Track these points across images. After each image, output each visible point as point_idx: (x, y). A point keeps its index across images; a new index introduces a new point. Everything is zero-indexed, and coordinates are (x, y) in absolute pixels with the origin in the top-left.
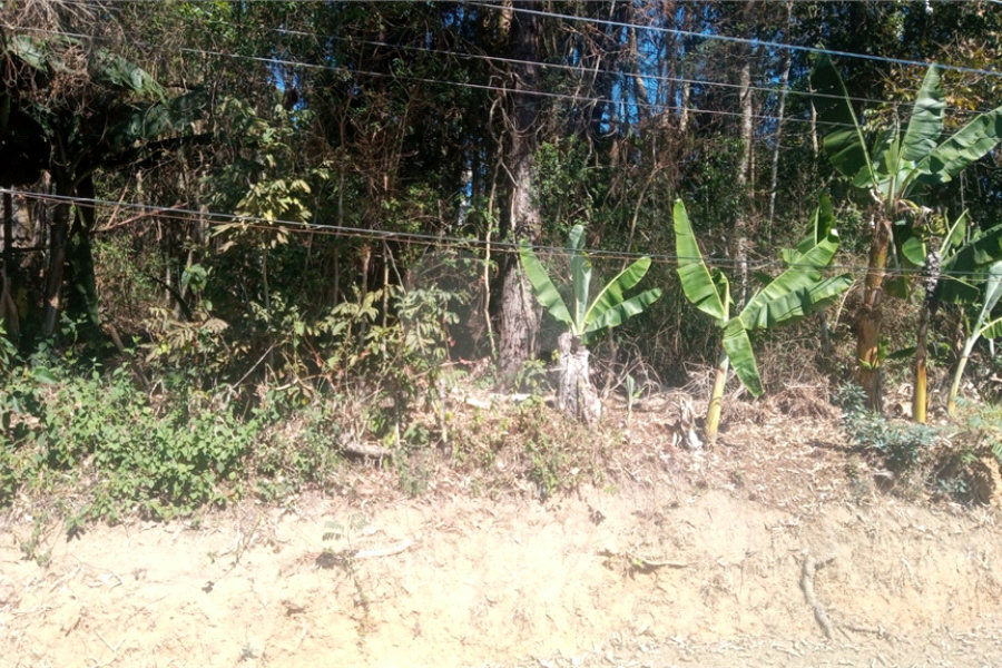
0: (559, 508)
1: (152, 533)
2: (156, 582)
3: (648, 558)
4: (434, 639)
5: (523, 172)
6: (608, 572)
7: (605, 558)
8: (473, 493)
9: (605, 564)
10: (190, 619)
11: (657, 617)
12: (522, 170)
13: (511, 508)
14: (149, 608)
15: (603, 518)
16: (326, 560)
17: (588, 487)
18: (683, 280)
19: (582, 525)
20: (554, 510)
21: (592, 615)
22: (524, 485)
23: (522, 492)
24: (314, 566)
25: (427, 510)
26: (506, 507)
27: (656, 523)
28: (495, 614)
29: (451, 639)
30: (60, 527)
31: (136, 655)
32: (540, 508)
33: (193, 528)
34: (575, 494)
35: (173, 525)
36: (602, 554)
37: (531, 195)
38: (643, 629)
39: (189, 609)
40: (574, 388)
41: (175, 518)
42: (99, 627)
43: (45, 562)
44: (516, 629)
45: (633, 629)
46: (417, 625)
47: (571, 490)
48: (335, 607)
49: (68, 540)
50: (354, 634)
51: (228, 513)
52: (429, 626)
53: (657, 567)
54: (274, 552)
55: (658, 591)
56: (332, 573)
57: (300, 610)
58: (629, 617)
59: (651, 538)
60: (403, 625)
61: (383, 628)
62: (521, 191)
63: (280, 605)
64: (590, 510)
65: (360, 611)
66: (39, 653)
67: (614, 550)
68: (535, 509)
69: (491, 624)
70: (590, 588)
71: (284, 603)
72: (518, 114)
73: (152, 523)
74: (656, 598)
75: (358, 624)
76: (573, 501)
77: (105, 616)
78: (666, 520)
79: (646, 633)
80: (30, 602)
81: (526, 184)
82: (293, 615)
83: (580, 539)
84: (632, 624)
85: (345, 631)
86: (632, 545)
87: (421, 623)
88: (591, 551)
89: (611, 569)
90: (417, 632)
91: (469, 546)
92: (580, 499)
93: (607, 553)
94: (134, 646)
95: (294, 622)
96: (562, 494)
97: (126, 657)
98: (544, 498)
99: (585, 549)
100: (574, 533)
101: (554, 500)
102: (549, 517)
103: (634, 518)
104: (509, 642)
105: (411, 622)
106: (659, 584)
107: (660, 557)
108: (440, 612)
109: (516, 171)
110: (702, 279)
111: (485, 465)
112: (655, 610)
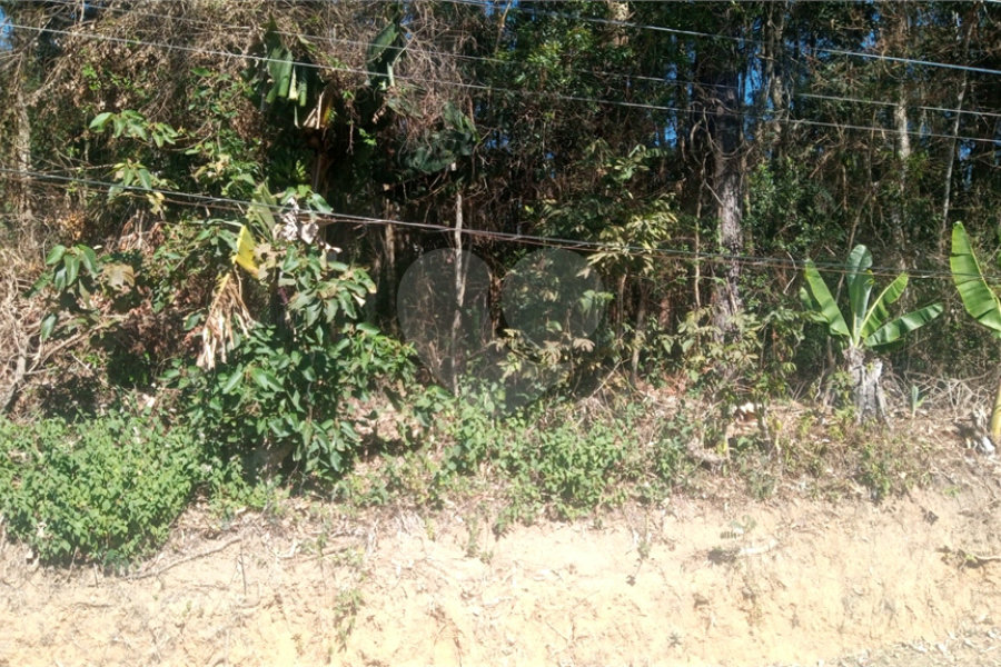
0: (895, 509)
1: (563, 532)
2: (587, 576)
3: (979, 554)
4: (813, 629)
5: (727, 192)
6: (946, 566)
7: (943, 555)
8: (811, 497)
9: (943, 559)
10: (624, 609)
11: (992, 606)
12: (727, 190)
13: (849, 510)
14: (589, 600)
15: (936, 518)
16: (716, 556)
17: (916, 489)
18: (963, 296)
19: (918, 524)
20: (890, 511)
21: (941, 605)
22: (858, 489)
23: (859, 496)
24: (707, 562)
25: (777, 512)
26: (847, 510)
27: (984, 522)
28: (865, 606)
29: (828, 628)
30: (486, 528)
31: (586, 642)
32: (876, 510)
33: (595, 528)
34: (906, 496)
35: (577, 525)
36: (940, 550)
37: (735, 214)
38: (982, 618)
39: (621, 600)
40: (871, 399)
41: (576, 518)
42: (548, 617)
43: (487, 559)
44: (886, 619)
45: (973, 618)
46: (795, 616)
47: (902, 494)
48: (730, 600)
49: (497, 539)
50: (745, 623)
51: (617, 513)
52: (807, 617)
53: (986, 562)
54: (670, 549)
55: (988, 584)
56: (722, 568)
57: (706, 602)
58: (969, 607)
59: (982, 536)
60: (782, 616)
61: (767, 619)
62: (726, 210)
63: (691, 598)
64: (923, 510)
65: (749, 605)
66: (513, 641)
67: (951, 547)
68: (872, 511)
69: (863, 614)
70: (936, 582)
71: (694, 595)
72: (720, 137)
73: (558, 524)
74: (987, 590)
75: (748, 615)
76: (905, 503)
77: (553, 607)
78: (992, 518)
79: (986, 622)
80: (490, 596)
81: (732, 203)
82: (699, 607)
83: (920, 537)
84: (972, 614)
85: (739, 621)
86: (964, 542)
87: (798, 614)
88: (932, 549)
89: (947, 563)
90: (795, 622)
91: (824, 543)
92: (912, 501)
93: (946, 550)
94: (585, 634)
95: (699, 613)
96: (894, 497)
97: (579, 644)
98: (877, 500)
99: (925, 546)
100: (914, 532)
101: (887, 502)
102: (886, 518)
103: (962, 517)
104: (881, 630)
105: (789, 613)
106: (988, 577)
107: (989, 553)
108: (815, 604)
109: (721, 191)
110: (983, 295)
111: (813, 471)
112: (989, 601)
